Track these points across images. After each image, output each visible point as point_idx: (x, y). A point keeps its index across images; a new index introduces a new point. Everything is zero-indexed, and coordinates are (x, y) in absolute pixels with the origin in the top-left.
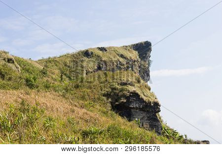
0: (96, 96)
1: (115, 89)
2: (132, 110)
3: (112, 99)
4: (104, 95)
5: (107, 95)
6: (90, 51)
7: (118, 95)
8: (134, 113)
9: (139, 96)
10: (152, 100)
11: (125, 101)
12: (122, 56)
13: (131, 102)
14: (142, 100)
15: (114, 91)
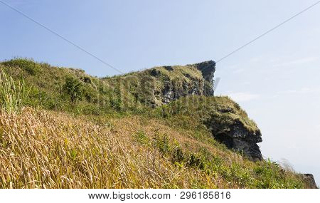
0: (197, 124)
1: (216, 116)
2: (234, 140)
3: (213, 127)
4: (204, 123)
5: (207, 123)
6: (157, 70)
7: (220, 124)
8: (236, 143)
9: (243, 125)
10: (254, 129)
11: (229, 130)
12: (188, 76)
13: (234, 131)
14: (245, 130)
15: (216, 119)
